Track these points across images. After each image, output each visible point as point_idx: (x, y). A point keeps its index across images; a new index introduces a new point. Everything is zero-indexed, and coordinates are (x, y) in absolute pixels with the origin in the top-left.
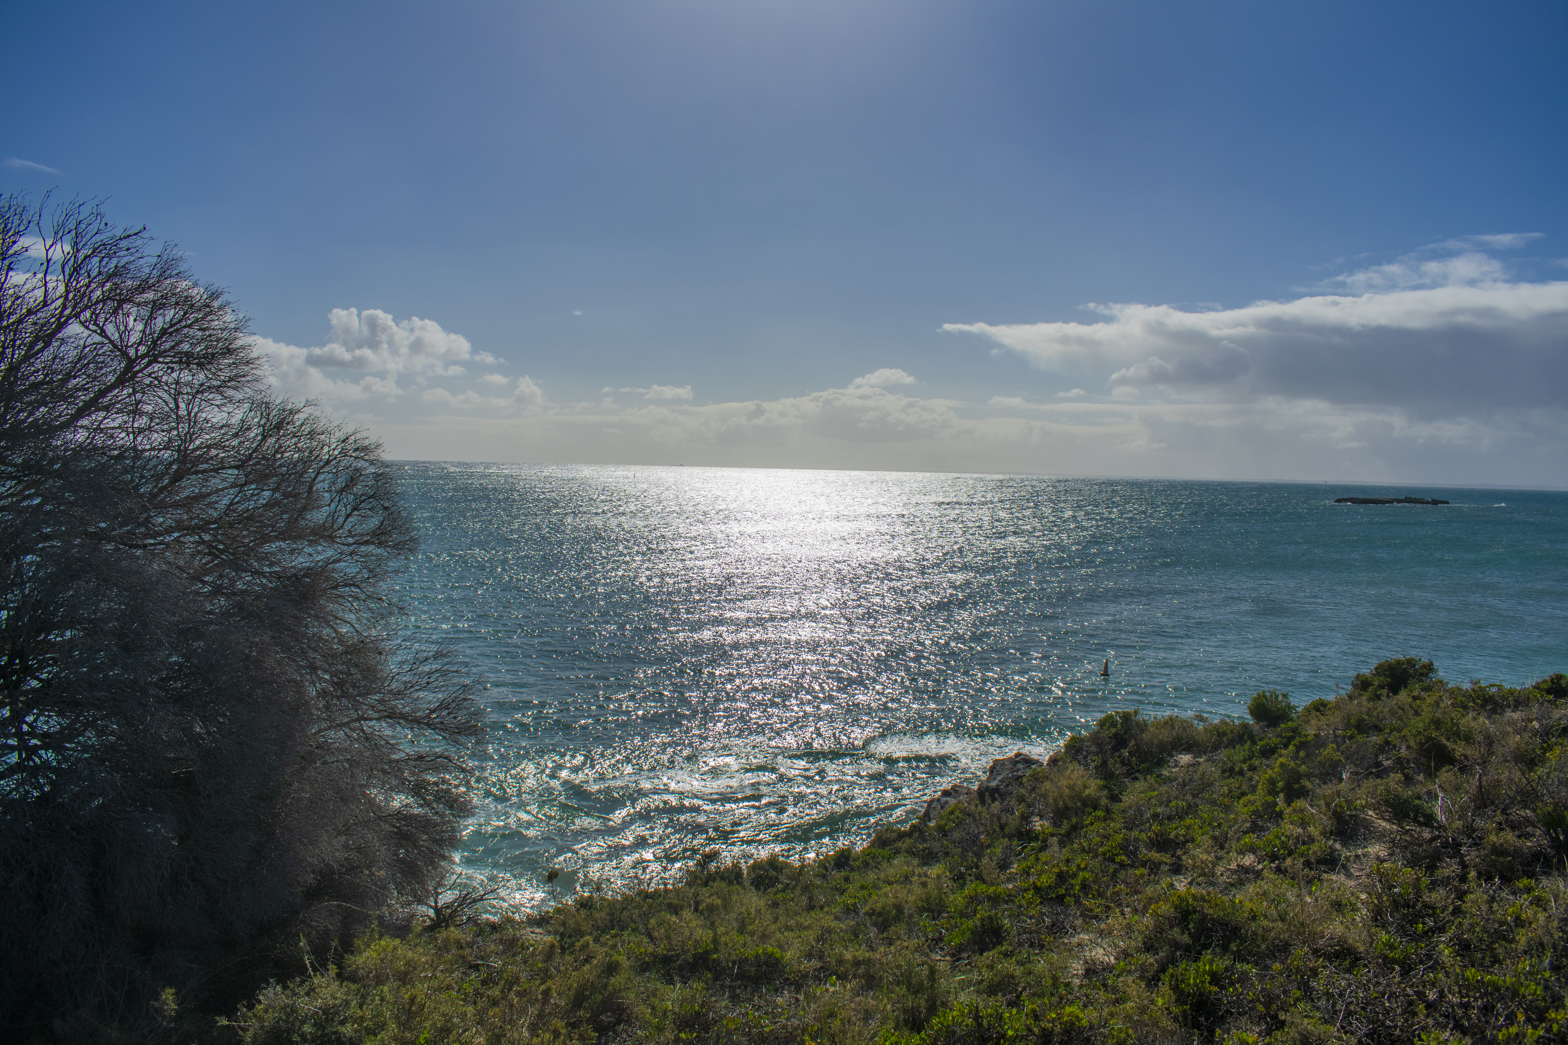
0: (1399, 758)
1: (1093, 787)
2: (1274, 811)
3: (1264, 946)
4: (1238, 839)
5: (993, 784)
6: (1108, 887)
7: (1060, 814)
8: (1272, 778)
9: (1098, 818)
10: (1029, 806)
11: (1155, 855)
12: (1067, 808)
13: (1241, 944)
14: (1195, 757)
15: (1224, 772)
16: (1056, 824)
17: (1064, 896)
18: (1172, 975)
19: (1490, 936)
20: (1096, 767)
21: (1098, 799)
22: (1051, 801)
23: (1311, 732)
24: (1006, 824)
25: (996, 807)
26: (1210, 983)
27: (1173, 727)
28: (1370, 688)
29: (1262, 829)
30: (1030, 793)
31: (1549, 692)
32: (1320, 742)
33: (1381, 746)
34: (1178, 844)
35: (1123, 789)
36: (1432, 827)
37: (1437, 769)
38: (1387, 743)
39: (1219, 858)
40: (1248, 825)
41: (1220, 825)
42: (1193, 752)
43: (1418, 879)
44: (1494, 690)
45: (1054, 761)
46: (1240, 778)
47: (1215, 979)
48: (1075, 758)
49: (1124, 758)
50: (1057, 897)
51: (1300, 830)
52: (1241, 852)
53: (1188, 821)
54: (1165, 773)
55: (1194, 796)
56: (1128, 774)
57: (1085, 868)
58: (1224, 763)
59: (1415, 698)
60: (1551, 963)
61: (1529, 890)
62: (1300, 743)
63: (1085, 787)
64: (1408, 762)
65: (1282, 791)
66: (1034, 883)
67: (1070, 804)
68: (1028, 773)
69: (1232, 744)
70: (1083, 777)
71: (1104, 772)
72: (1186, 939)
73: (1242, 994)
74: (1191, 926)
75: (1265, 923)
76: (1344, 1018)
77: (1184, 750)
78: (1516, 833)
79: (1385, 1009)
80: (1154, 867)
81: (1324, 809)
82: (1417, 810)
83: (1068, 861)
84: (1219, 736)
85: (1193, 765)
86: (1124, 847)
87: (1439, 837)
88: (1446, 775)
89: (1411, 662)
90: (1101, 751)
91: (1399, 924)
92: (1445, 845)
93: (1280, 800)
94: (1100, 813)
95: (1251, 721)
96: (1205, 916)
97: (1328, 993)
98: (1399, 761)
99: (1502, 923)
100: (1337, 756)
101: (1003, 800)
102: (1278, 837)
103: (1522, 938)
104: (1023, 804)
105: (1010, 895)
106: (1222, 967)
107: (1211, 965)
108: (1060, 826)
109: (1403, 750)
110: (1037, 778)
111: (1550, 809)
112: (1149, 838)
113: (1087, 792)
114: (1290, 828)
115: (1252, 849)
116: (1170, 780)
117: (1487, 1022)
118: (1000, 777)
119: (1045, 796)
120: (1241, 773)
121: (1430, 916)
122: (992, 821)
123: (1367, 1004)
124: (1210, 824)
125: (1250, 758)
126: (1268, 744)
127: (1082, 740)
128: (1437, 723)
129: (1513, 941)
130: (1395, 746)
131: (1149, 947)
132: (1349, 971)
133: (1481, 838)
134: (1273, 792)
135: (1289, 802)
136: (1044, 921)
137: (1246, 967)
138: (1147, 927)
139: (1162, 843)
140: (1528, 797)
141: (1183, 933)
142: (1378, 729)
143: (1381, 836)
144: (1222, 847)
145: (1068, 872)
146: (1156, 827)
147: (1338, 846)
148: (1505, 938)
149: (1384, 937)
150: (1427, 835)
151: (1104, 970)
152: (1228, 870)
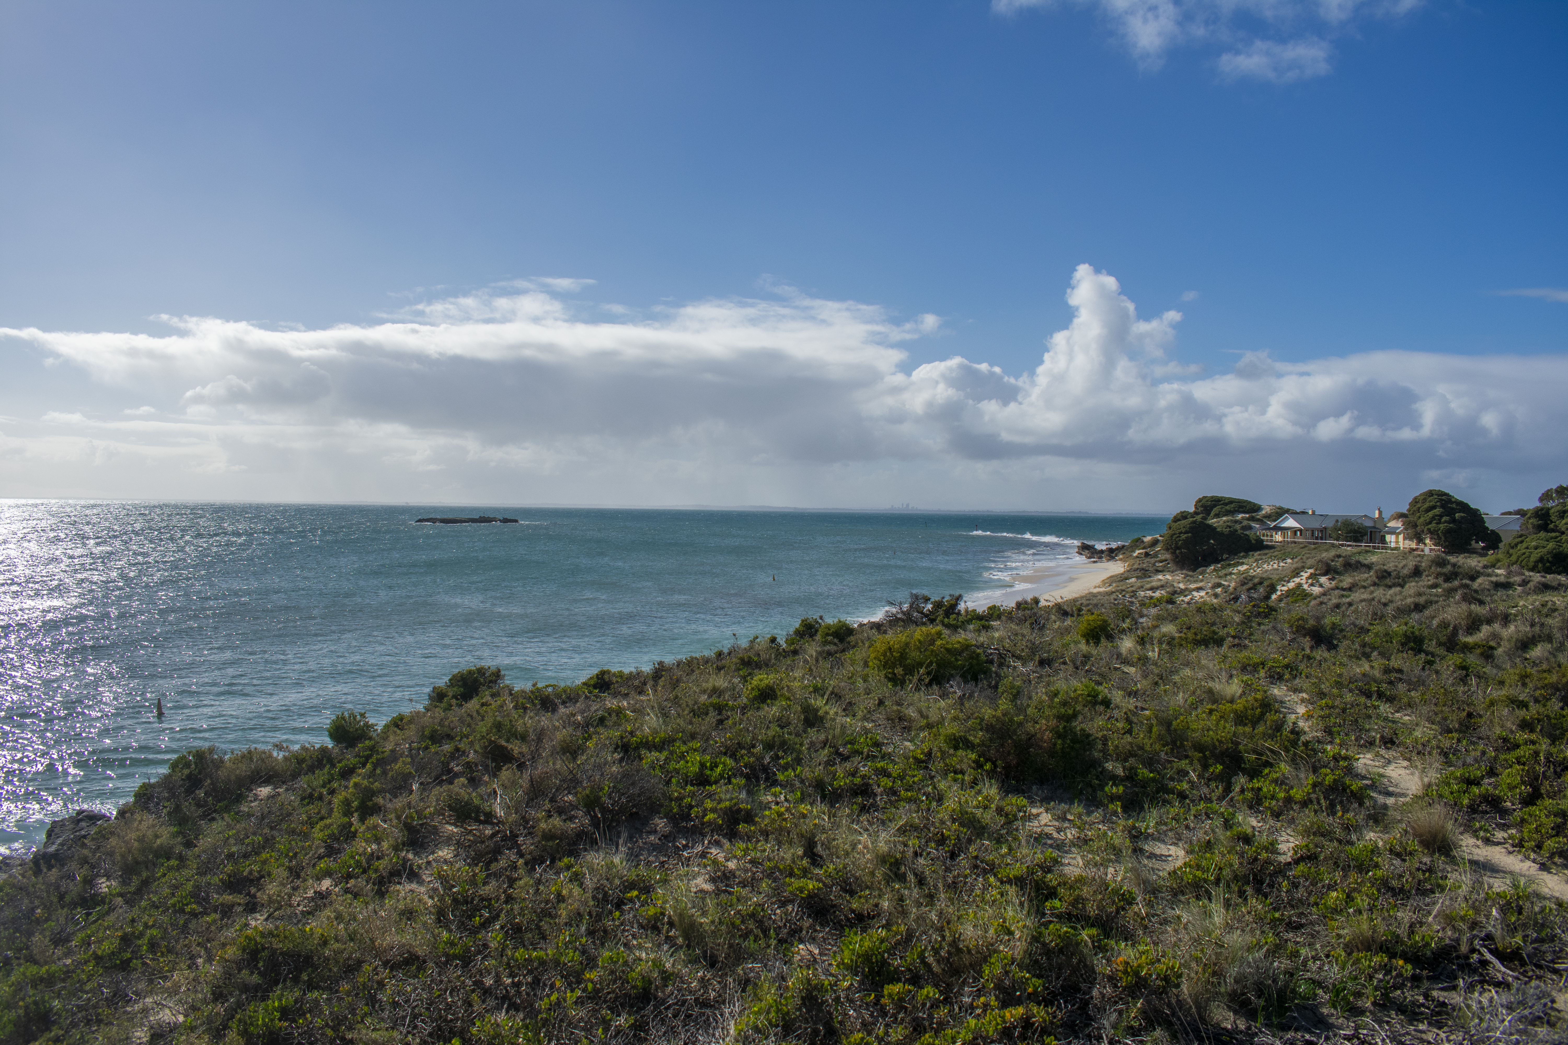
0: (468, 763)
1: (165, 835)
2: (350, 831)
3: (335, 970)
4: (314, 865)
5: (52, 849)
6: (177, 941)
7: (129, 870)
8: (347, 799)
9: (170, 869)
10: (93, 867)
11: (228, 898)
12: (137, 863)
13: (313, 972)
14: (274, 789)
15: (303, 799)
16: (124, 882)
17: (129, 960)
18: (240, 1021)
19: (538, 916)
20: (169, 814)
21: (172, 848)
22: (118, 858)
23: (389, 747)
24: (66, 893)
25: (53, 874)
26: (280, 1020)
27: (251, 759)
28: (445, 699)
29: (339, 851)
30: (94, 852)
31: (595, 687)
32: (394, 756)
33: (452, 753)
34: (252, 881)
35: (198, 833)
36: (492, 824)
37: (499, 768)
38: (457, 749)
39: (295, 889)
40: (322, 850)
41: (296, 854)
42: (273, 783)
43: (475, 875)
44: (550, 689)
45: (122, 813)
46: (320, 803)
47: (285, 1012)
48: (145, 808)
49: (199, 800)
50: (122, 962)
51: (374, 847)
52: (319, 879)
53: (264, 856)
54: (244, 808)
55: (272, 828)
56: (204, 816)
57: (153, 926)
58: (304, 791)
59: (483, 705)
60: (587, 929)
61: (568, 867)
62: (378, 760)
63: (157, 837)
64: (476, 765)
65: (356, 811)
66: (94, 952)
67: (141, 858)
68: (93, 830)
69: (311, 769)
70: (154, 826)
71: (179, 818)
72: (255, 979)
73: (311, 1023)
74: (261, 964)
75: (336, 946)
76: (410, 1022)
77: (264, 782)
78: (564, 817)
79: (447, 1004)
80: (227, 911)
81: (395, 821)
82: (478, 809)
83: (133, 921)
84: (298, 763)
85: (273, 797)
86: (194, 895)
87: (498, 832)
88: (506, 774)
89: (481, 671)
90: (173, 795)
91: (460, 921)
92: (505, 838)
93: (355, 819)
94: (173, 862)
95: (329, 744)
96: (273, 952)
97: (394, 1002)
98: (468, 765)
99: (547, 902)
100: (409, 769)
101: (63, 865)
102: (353, 857)
103: (563, 912)
104: (86, 866)
105: (68, 972)
106: (291, 1000)
107: (280, 1000)
108: (129, 884)
109: (471, 755)
110: (103, 836)
111: (587, 792)
112: (221, 880)
113: (159, 841)
114: (363, 846)
115: (328, 873)
116: (249, 815)
117: (535, 995)
118: (59, 841)
119: (111, 854)
120: (320, 798)
121: (485, 907)
122: (48, 892)
123: (430, 1004)
124: (287, 855)
125: (330, 782)
126: (346, 765)
127: (152, 786)
128: (498, 726)
129: (556, 916)
130: (464, 752)
131: (218, 996)
132: (415, 976)
133: (533, 827)
134: (348, 813)
135: (362, 820)
136: (103, 993)
137: (316, 994)
138: (214, 975)
139: (235, 884)
140: (572, 783)
141: (252, 973)
142: (450, 737)
143: (448, 841)
144: (298, 876)
145: (133, 933)
146: (229, 868)
147: (410, 856)
148: (550, 915)
149: (445, 935)
150: (488, 832)
151: (171, 1031)
152: (305, 898)
